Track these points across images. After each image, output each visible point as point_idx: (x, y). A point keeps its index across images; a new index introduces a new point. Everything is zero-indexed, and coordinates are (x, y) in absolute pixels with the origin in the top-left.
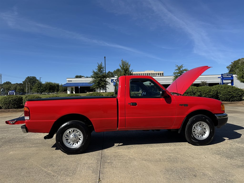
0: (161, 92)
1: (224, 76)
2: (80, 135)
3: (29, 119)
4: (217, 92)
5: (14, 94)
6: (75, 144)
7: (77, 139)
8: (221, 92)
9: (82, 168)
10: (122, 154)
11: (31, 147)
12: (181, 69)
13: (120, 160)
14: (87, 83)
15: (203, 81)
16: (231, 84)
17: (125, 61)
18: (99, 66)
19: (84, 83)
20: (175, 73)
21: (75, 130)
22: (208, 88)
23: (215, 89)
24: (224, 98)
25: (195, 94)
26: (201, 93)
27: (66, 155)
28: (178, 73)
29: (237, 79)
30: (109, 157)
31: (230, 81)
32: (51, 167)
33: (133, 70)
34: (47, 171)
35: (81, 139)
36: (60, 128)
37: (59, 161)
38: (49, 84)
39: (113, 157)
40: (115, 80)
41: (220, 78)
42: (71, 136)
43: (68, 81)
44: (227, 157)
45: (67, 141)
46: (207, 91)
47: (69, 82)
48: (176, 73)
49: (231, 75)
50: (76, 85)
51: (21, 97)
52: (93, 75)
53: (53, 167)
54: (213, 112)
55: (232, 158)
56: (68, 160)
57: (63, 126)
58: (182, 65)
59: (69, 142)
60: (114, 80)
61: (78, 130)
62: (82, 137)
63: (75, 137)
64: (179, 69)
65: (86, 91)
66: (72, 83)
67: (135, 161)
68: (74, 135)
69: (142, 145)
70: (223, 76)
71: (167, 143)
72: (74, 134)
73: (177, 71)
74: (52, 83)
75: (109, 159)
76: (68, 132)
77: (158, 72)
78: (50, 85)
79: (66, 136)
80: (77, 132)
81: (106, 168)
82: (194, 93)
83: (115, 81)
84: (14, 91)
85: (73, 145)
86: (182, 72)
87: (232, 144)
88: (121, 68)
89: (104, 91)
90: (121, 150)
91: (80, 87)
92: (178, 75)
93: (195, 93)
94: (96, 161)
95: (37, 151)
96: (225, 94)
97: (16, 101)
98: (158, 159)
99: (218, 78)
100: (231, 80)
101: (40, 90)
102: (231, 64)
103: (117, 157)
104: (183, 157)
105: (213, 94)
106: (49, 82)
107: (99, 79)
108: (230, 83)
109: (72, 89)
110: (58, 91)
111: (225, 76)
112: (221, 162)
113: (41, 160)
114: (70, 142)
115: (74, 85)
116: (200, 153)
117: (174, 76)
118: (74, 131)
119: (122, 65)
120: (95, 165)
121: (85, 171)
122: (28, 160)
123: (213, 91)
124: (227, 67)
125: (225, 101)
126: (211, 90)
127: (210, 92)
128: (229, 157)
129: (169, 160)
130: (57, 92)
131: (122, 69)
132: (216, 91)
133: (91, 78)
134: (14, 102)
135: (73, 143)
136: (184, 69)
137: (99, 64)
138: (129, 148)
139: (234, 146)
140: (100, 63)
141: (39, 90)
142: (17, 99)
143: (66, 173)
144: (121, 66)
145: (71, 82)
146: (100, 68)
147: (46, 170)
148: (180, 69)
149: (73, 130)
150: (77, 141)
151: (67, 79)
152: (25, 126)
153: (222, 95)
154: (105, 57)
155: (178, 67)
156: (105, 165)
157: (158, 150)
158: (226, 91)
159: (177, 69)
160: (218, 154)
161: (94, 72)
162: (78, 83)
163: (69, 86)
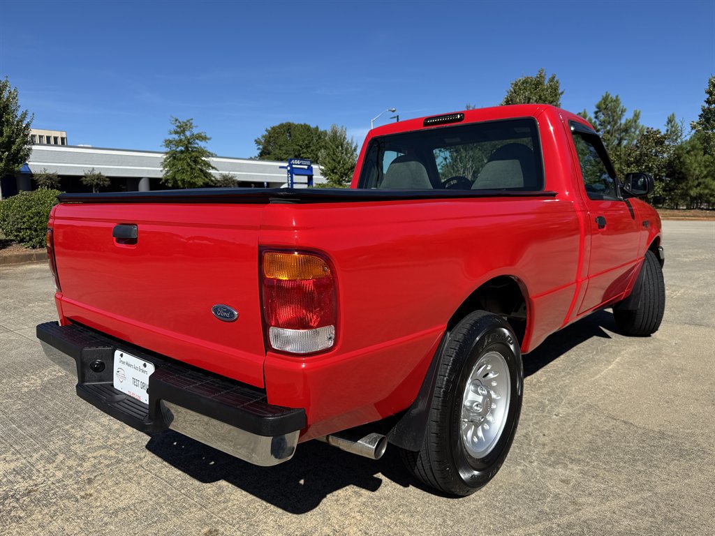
1: (295, 164)
12: (188, 133)
20: (168, 143)
28: (177, 142)
31: (305, 179)
41: (285, 167)
48: (171, 142)
49: (308, 163)
58: (188, 121)
64: (182, 129)
70: (293, 164)
73: (176, 137)
86: (191, 143)
92: (178, 150)
100: (306, 177)
108: (306, 183)
111: (297, 164)
117: (167, 153)
136: (195, 131)
148: (183, 131)
155: (178, 124)
159: (179, 130)
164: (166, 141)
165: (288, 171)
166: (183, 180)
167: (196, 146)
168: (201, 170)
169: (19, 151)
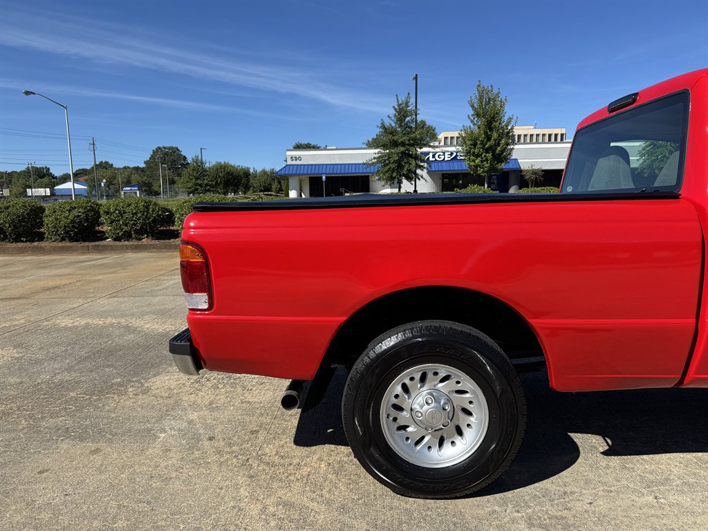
14: (345, 164)
17: (490, 88)
18: (399, 105)
19: (337, 165)
38: (225, 168)
40: (431, 155)
43: (292, 157)
47: (295, 162)
50: (315, 172)
52: (379, 137)
60: (428, 153)
65: (342, 190)
66: (301, 165)
74: (233, 167)
77: (547, 131)
78: (228, 172)
83: (431, 159)
84: (136, 188)
91: (326, 177)
101: (201, 185)
106: (223, 163)
107: (402, 149)
109: (302, 182)
110: (247, 188)
115: (309, 172)
119: (481, 100)
130: (245, 193)
131: (478, 115)
137: (400, 99)
140: (402, 99)
141: (197, 184)
144: (475, 105)
145: (298, 162)
146: (403, 114)
151: (289, 153)
154: (416, 78)
161: (383, 126)
162: (319, 165)
163: (293, 175)
169: (503, 151)
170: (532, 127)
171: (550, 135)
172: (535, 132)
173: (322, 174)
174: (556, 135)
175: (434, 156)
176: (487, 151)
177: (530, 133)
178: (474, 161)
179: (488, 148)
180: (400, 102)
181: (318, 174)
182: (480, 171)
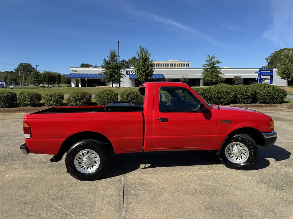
0: (199, 106)
1: (263, 70)
2: (96, 158)
3: (30, 137)
4: (256, 93)
5: (5, 86)
6: (90, 169)
7: (92, 162)
8: (260, 92)
9: (101, 203)
10: (148, 181)
11: (33, 168)
12: (213, 61)
13: (147, 190)
14: (95, 74)
15: (237, 75)
16: (269, 80)
17: (144, 49)
18: (111, 53)
19: (92, 74)
21: (90, 152)
22: (245, 87)
23: (254, 89)
24: (262, 100)
25: (229, 94)
26: (236, 93)
27: (79, 182)
28: (208, 65)
29: (278, 75)
30: (133, 186)
31: (269, 77)
32: (62, 201)
33: (154, 60)
34: (57, 206)
35: (97, 162)
36: (70, 150)
37: (71, 191)
38: (48, 74)
39: (138, 186)
40: (130, 72)
41: (258, 72)
42: (85, 159)
43: (72, 71)
44: (276, 188)
45: (80, 164)
46: (244, 91)
47: (74, 73)
48: (206, 65)
49: (271, 69)
50: (83, 77)
51: (14, 93)
52: (104, 65)
53: (65, 200)
54: (260, 130)
55: (280, 189)
56: (82, 190)
57: (74, 146)
58: (213, 56)
59: (82, 166)
60: (130, 71)
61: (94, 152)
62: (98, 160)
63: (90, 161)
65: (94, 84)
66: (76, 74)
67: (166, 192)
68: (88, 158)
69: (172, 167)
70: (261, 70)
71: (201, 166)
72: (88, 156)
73: (208, 63)
74: (52, 72)
75: (133, 188)
76: (81, 154)
77: (183, 63)
78: (50, 76)
79: (78, 159)
80: (92, 154)
81: (132, 203)
82: (227, 93)
83: (130, 73)
84: (4, 82)
85: (87, 169)
86: (214, 65)
87: (279, 168)
88: (139, 57)
89: (118, 85)
90: (147, 175)
91: (87, 79)
92: (208, 68)
93: (229, 92)
94: (118, 192)
95: (41, 174)
96: (264, 96)
97: (8, 98)
98: (193, 191)
99: (256, 72)
100: (270, 76)
101: (37, 81)
102: (271, 55)
103: (143, 186)
104: (223, 188)
105: (250, 94)
106: (48, 71)
107: (112, 70)
109: (77, 81)
110: (59, 82)
111: (264, 70)
112: (268, 195)
113: (49, 189)
114: (84, 166)
115: (80, 77)
116: (242, 182)
117: (204, 69)
118: (88, 153)
119: (141, 53)
120: (116, 199)
121: (106, 207)
122: (32, 189)
123: (250, 91)
124: (266, 59)
125: (263, 103)
126: (248, 90)
127: (247, 92)
128: (277, 188)
129: (206, 191)
130: (58, 84)
132: (254, 91)
133: (101, 68)
134: (5, 99)
135: (87, 166)
136: (216, 60)
137: (112, 50)
138: (156, 171)
139: (282, 171)
141: (35, 81)
142: (9, 95)
143: (82, 210)
144: (140, 55)
145: (75, 73)
146: (113, 56)
147: (55, 205)
148: (211, 60)
149: (86, 152)
150: (92, 164)
151: (71, 69)
152: (26, 146)
153: (261, 96)
154: (119, 42)
155: (209, 58)
156: (129, 199)
157: (192, 176)
158: (266, 91)
159: (208, 60)
160: (264, 183)
161: (105, 61)
162: (84, 74)
163: (73, 78)
164: (203, 65)
165: (259, 74)
166: (207, 80)
167: (215, 66)
168: (216, 75)
170: (178, 61)
171: (184, 64)
172: (179, 63)
173: (85, 78)
174: (186, 64)
175: (131, 72)
176: (143, 72)
177: (177, 63)
178: (139, 76)
179: (144, 71)
180: (112, 51)
181: (84, 78)
182: (142, 79)
